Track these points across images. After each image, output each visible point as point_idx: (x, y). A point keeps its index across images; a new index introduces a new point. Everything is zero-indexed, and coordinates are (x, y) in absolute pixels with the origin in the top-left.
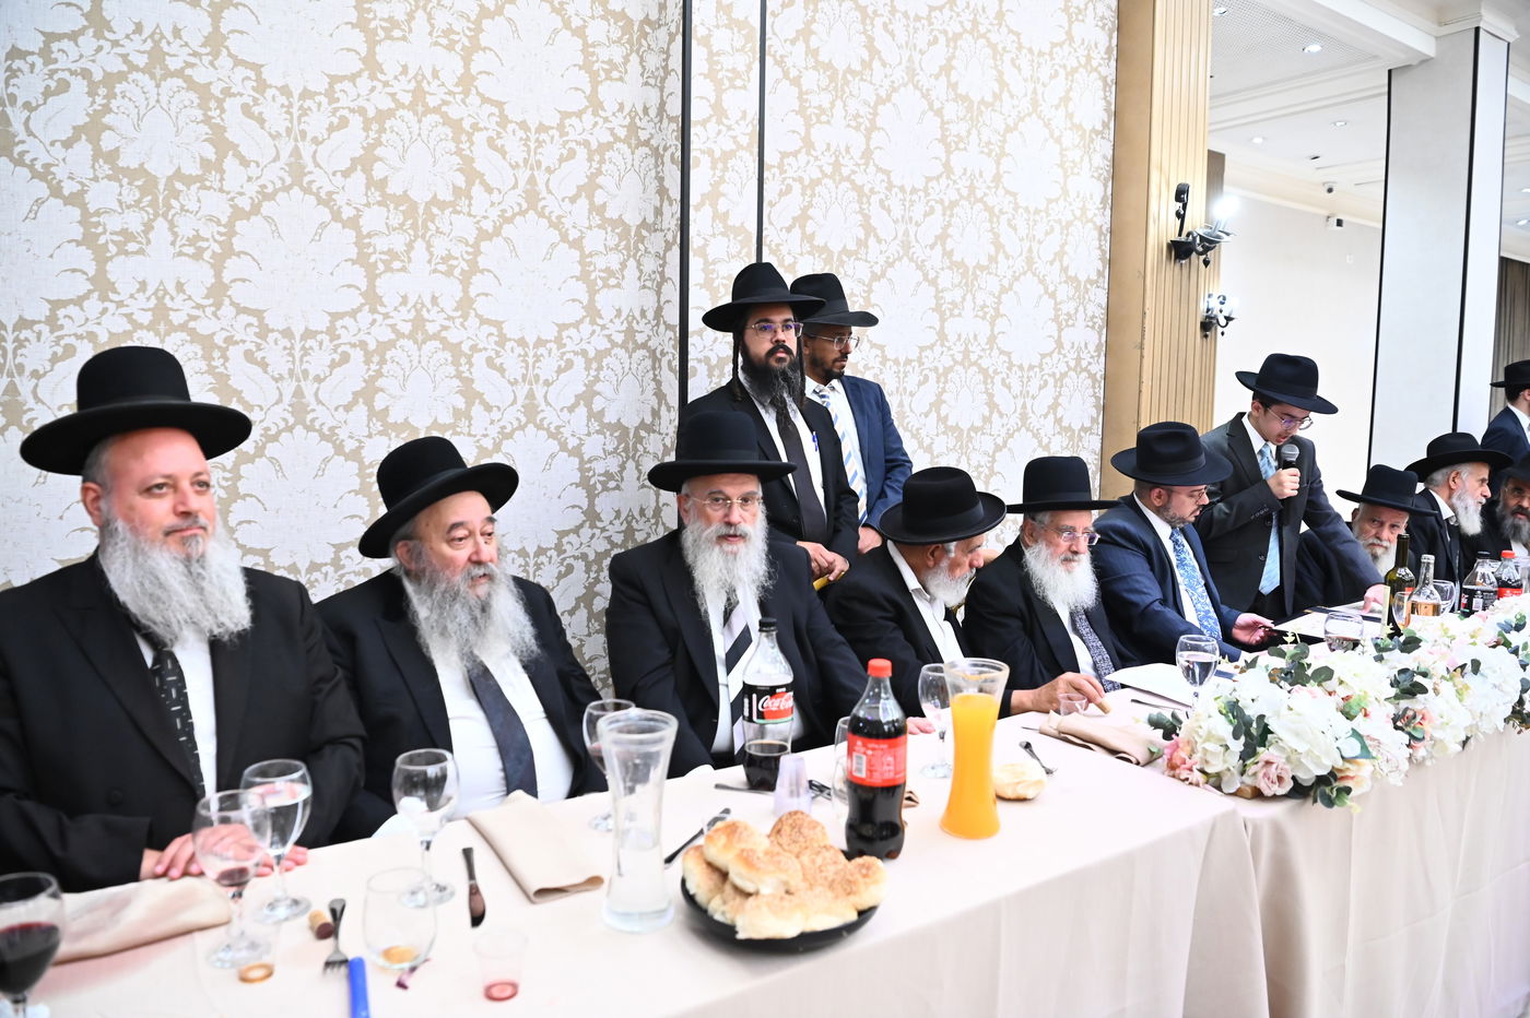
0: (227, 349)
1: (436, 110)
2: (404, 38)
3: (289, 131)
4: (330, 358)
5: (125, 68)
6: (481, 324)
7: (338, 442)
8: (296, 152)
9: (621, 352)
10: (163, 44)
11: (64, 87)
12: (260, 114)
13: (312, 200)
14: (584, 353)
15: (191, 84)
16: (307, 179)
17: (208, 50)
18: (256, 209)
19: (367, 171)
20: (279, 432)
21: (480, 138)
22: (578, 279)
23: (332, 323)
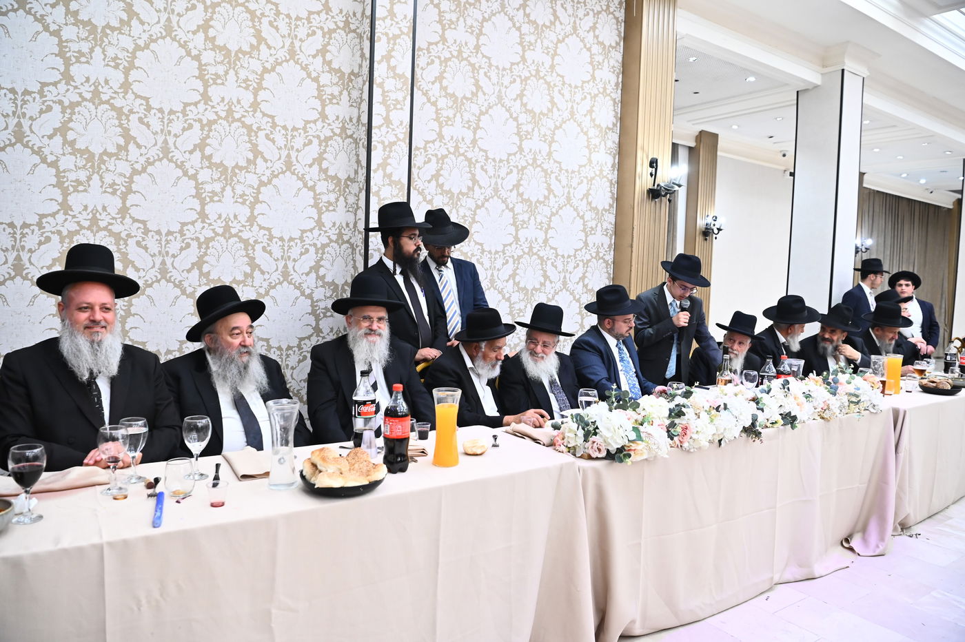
0: (127, 240)
1: (239, 120)
2: (223, 84)
3: (162, 131)
4: (180, 245)
5: (80, 100)
6: (260, 229)
7: (183, 288)
8: (166, 142)
9: (335, 245)
10: (100, 87)
11: (49, 109)
12: (148, 122)
13: (173, 165)
14: (315, 245)
15: (113, 108)
16: (171, 155)
17: (122, 90)
18: (144, 170)
19: (202, 151)
20: (153, 283)
21: (261, 134)
22: (312, 207)
23: (182, 228)
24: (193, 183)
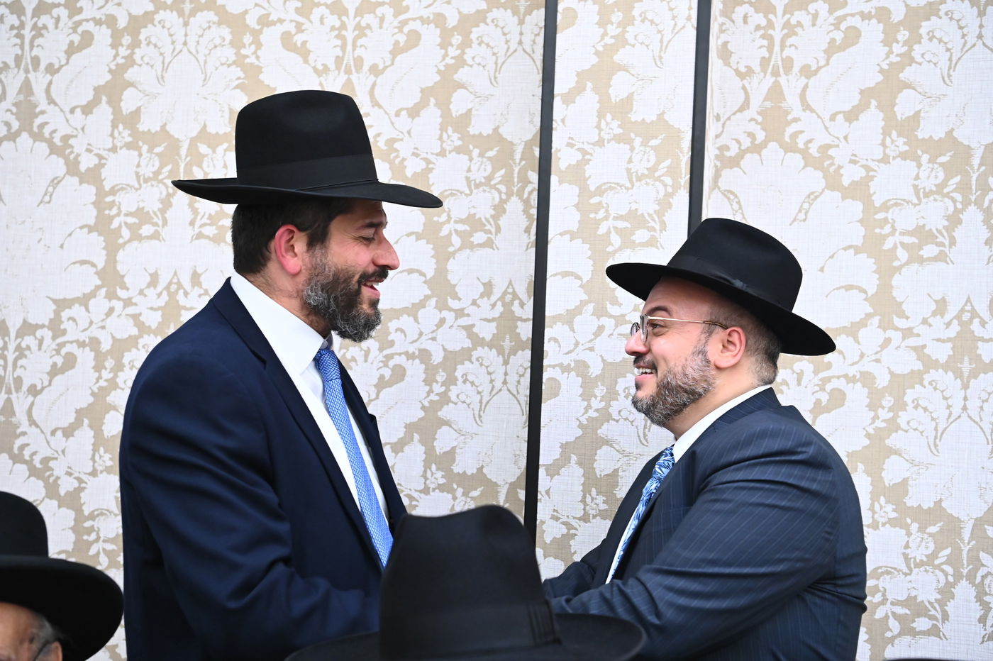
4: (50, 362)
7: (51, 480)
8: (26, 87)
13: (43, 147)
14: (424, 355)
16: (38, 121)
19: (115, 103)
21: (271, 36)
22: (419, 237)
23: (57, 313)
24: (89, 191)
